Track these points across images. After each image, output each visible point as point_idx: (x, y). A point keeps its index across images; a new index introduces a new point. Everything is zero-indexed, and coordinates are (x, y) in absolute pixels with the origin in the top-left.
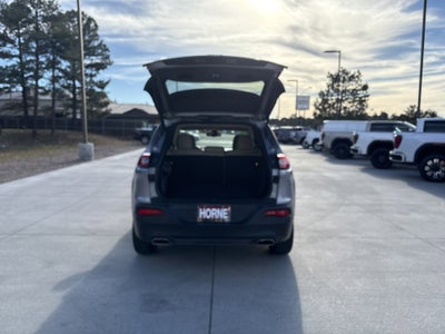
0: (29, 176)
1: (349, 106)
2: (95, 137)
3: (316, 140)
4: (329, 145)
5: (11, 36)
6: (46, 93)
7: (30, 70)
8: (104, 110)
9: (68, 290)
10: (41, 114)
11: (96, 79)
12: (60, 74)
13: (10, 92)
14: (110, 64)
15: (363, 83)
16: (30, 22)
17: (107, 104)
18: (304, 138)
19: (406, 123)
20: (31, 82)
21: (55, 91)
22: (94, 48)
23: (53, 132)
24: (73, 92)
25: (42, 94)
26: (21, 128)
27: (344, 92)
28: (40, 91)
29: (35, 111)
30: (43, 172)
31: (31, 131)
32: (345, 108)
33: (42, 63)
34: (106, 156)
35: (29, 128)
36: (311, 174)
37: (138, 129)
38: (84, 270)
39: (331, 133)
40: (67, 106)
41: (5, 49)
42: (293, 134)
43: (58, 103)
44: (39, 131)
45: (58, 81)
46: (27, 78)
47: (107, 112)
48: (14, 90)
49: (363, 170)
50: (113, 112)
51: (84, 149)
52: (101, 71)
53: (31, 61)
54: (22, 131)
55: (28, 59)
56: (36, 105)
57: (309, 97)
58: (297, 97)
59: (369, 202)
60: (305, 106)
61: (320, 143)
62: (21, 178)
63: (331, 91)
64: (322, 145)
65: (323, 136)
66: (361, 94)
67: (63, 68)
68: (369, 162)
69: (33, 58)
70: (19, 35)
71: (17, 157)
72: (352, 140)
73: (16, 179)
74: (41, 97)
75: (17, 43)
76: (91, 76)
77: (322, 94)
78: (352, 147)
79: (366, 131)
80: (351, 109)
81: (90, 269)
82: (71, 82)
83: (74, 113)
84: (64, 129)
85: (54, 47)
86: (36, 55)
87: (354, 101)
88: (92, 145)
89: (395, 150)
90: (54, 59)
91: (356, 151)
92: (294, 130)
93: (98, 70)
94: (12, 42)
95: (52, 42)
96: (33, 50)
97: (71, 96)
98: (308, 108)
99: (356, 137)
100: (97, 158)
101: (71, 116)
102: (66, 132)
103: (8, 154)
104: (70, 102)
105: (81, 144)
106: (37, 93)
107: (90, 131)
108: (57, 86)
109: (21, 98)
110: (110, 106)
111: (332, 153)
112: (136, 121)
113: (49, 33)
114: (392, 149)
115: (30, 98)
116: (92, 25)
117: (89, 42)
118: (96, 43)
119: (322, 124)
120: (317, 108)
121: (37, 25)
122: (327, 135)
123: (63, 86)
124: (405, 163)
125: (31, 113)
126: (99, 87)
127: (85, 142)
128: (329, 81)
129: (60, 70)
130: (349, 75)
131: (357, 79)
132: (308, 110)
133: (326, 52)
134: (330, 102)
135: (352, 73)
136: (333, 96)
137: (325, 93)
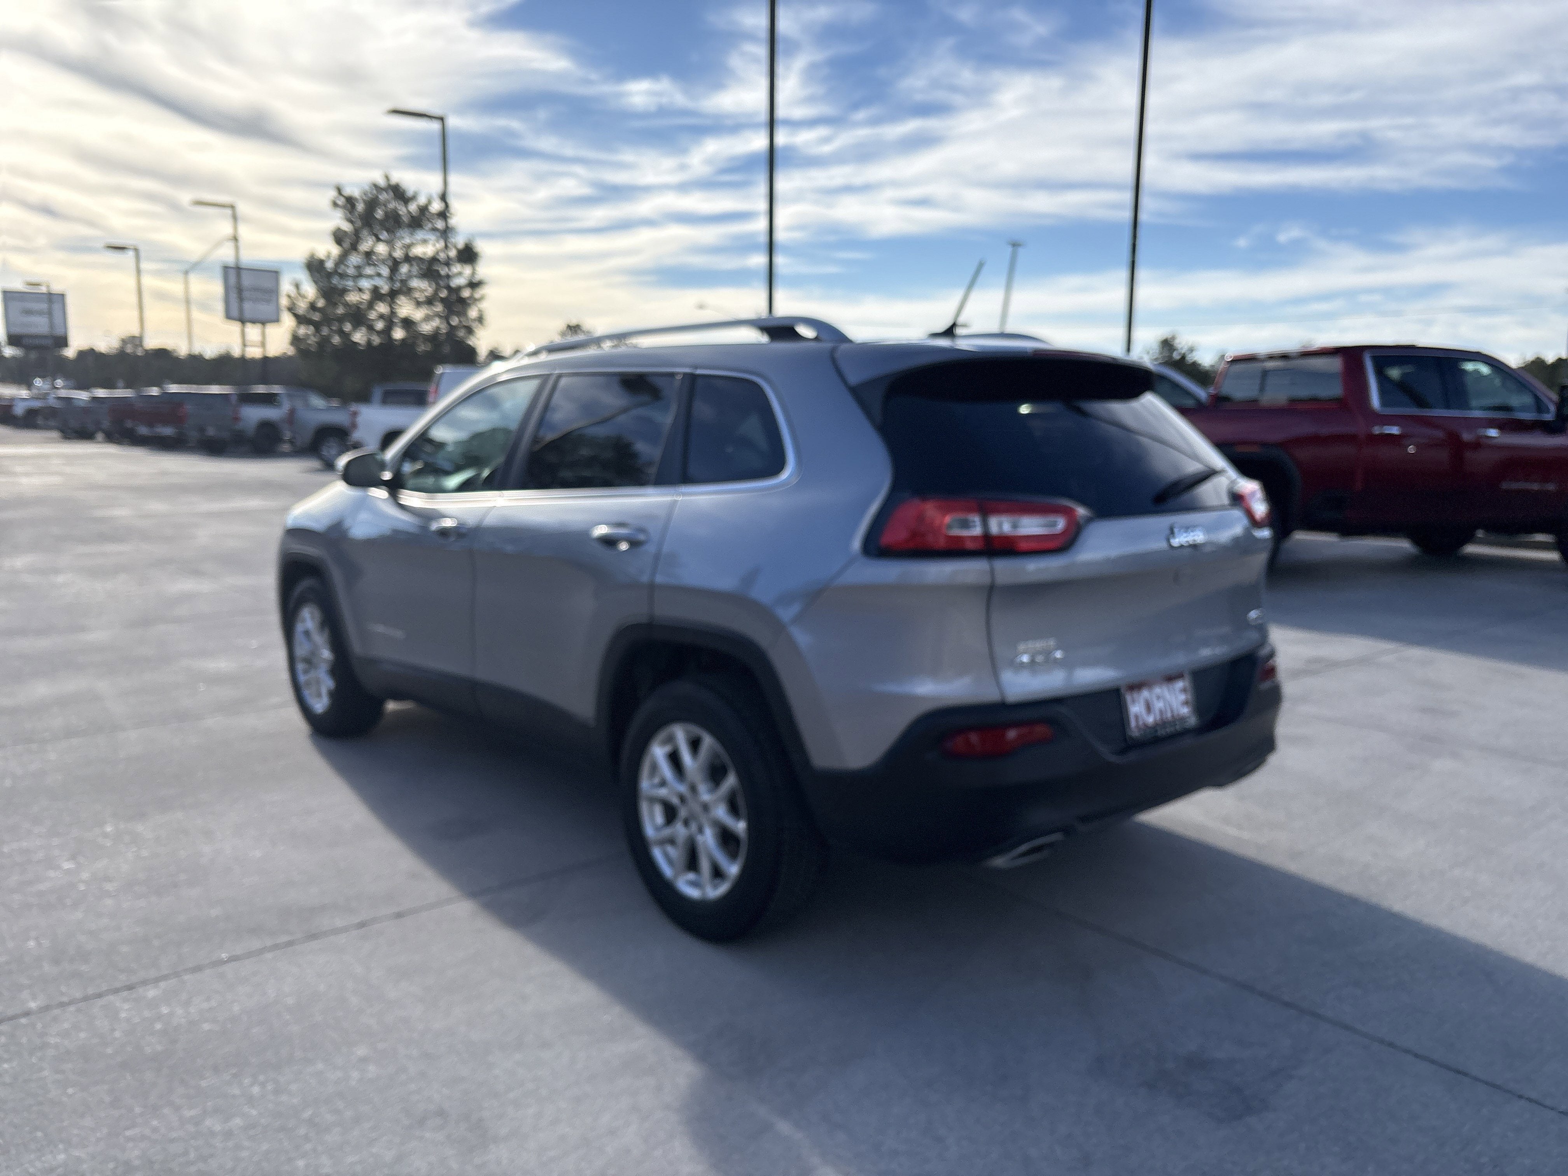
1: (418, 314)
15: (460, 241)
32: (407, 322)
57: (274, 274)
60: (264, 309)
63: (353, 258)
66: (457, 275)
77: (315, 267)
80: (427, 328)
98: (274, 319)
120: (301, 319)
128: (338, 220)
130: (413, 207)
131: (440, 224)
132: (276, 323)
133: (397, 112)
134: (353, 298)
135: (422, 200)
136: (360, 276)
137: (329, 265)
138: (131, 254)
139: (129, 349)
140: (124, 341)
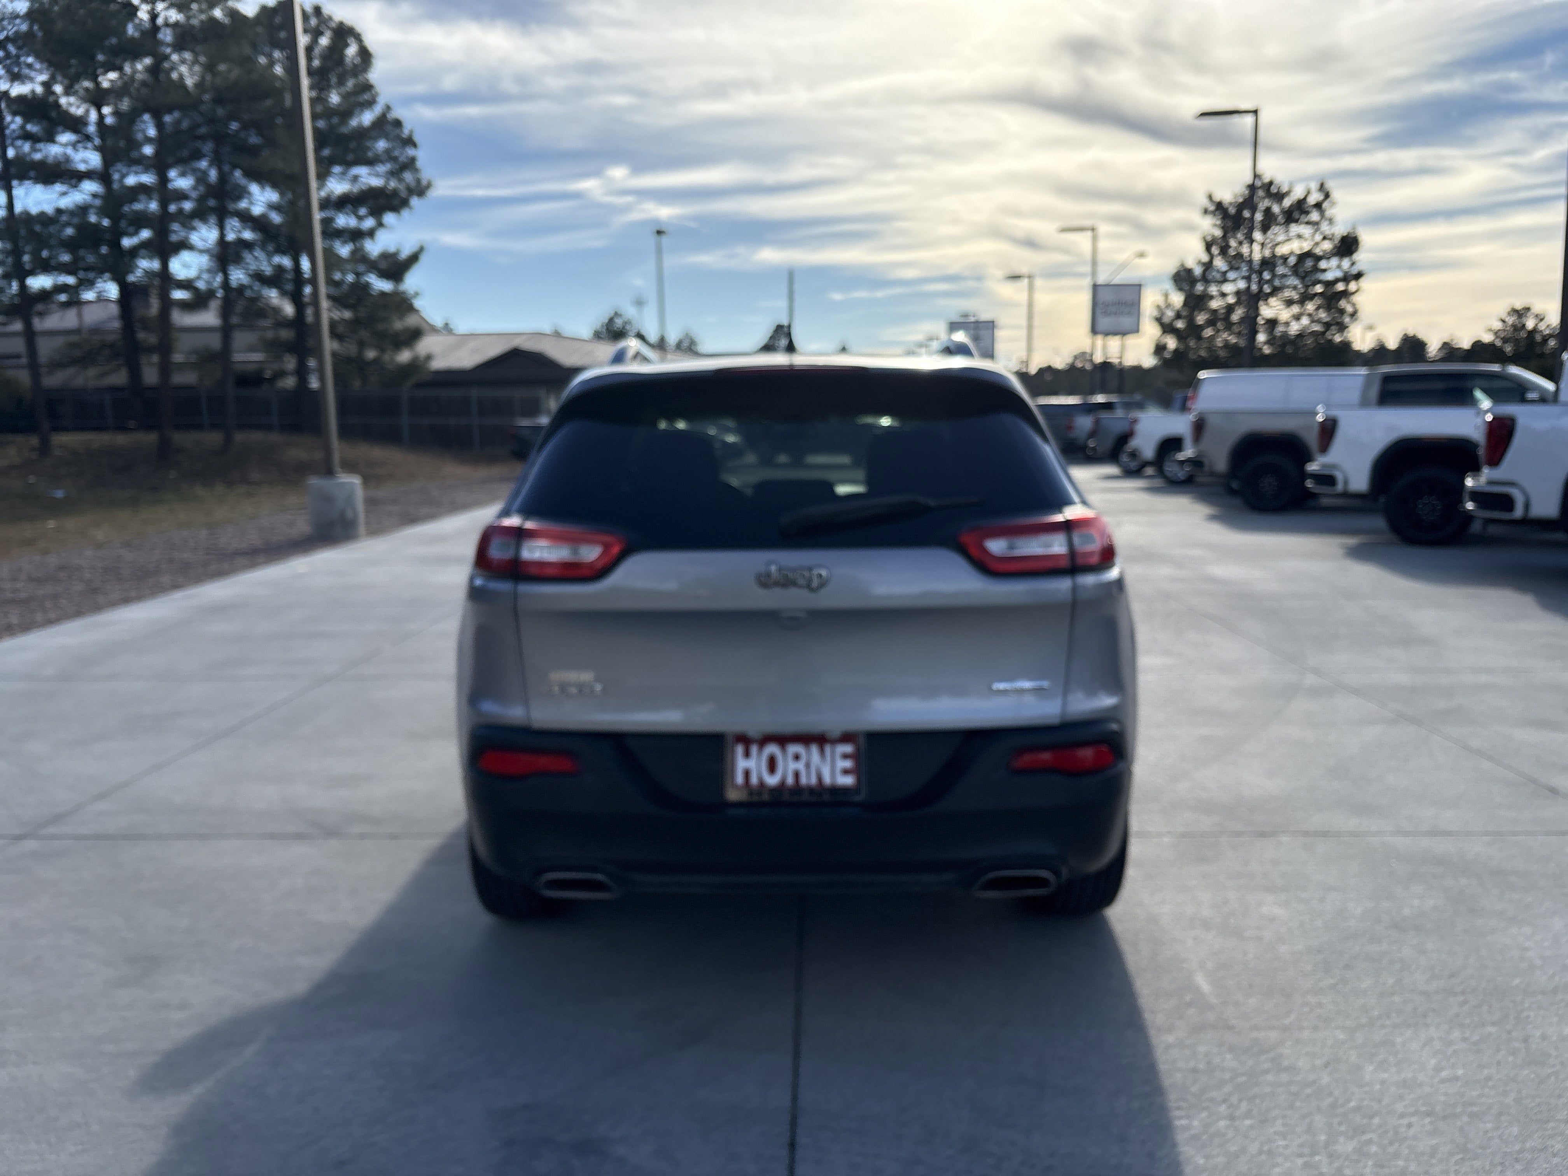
0: (126, 600)
1: (1285, 314)
2: (376, 452)
3: (1171, 445)
4: (1220, 462)
5: (72, 104)
6: (200, 301)
7: (140, 221)
8: (404, 356)
9: (198, 1090)
10: (184, 378)
11: (374, 248)
12: (248, 235)
13: (75, 302)
14: (420, 190)
15: (1340, 230)
16: (133, 50)
17: (415, 335)
18: (1124, 438)
19: (1514, 370)
20: (147, 264)
21: (232, 295)
22: (363, 134)
23: (228, 440)
24: (296, 298)
25: (186, 306)
26: (121, 428)
27: (1268, 263)
28: (179, 295)
29: (165, 368)
30: (176, 586)
31: (151, 438)
32: (1272, 323)
33: (181, 196)
34: (412, 519)
35: (149, 428)
36: (1165, 571)
37: (525, 422)
38: (278, 993)
39: (1229, 414)
40: (276, 347)
41: (54, 151)
42: (1085, 423)
43: (241, 338)
44: (182, 439)
45: (238, 260)
46: (134, 252)
47: (416, 366)
48: (89, 295)
49: (1358, 553)
50: (438, 364)
51: (328, 499)
52: (389, 218)
53: (142, 189)
54: (121, 439)
55: (131, 180)
56: (165, 348)
57: (1137, 288)
58: (1096, 288)
59: (1403, 679)
60: (1126, 321)
61: (1188, 452)
62: (97, 608)
63: (1220, 263)
64: (1196, 463)
65: (1199, 427)
66: (1332, 269)
67: (257, 210)
68: (1380, 522)
69: (148, 179)
70: (97, 99)
71: (100, 535)
72: (1312, 439)
73: (79, 613)
74: (182, 319)
75: (92, 129)
76: (356, 235)
77: (1183, 278)
78: (1313, 467)
79: (1364, 403)
80: (1295, 328)
81: (300, 987)
82: (286, 262)
83: (302, 373)
84: (268, 428)
85: (220, 138)
86: (160, 166)
87: (1305, 298)
88: (355, 481)
89: (1486, 473)
90: (223, 178)
91: (1327, 480)
92: (1089, 409)
93: (377, 212)
94: (76, 125)
95: (212, 121)
96: (148, 150)
97: (289, 309)
98: (1136, 330)
99: (1328, 430)
100: (376, 530)
101: (290, 382)
102: (275, 437)
103: (71, 523)
104: (286, 334)
105: (315, 481)
106: (167, 304)
107: (347, 432)
108: (238, 276)
109: (117, 324)
110: (426, 345)
111: (1232, 492)
112: (518, 394)
113: (199, 85)
114: (1475, 469)
115: (146, 324)
116: (352, 51)
117: (345, 113)
118: (367, 118)
119: (1193, 383)
120: (1167, 328)
121: (160, 59)
122: (1213, 422)
123: (258, 277)
124: (1527, 522)
125: (150, 376)
126: (385, 275)
127: (329, 472)
128: (1210, 226)
129: (246, 218)
130: (1287, 203)
131: (1315, 216)
132: (1136, 335)
133: (1204, 114)
134: (1215, 304)
135: (1298, 193)
136: (1225, 280)
137: (1198, 271)
138: (1026, 281)
139: (1079, 365)
140: (1076, 357)
